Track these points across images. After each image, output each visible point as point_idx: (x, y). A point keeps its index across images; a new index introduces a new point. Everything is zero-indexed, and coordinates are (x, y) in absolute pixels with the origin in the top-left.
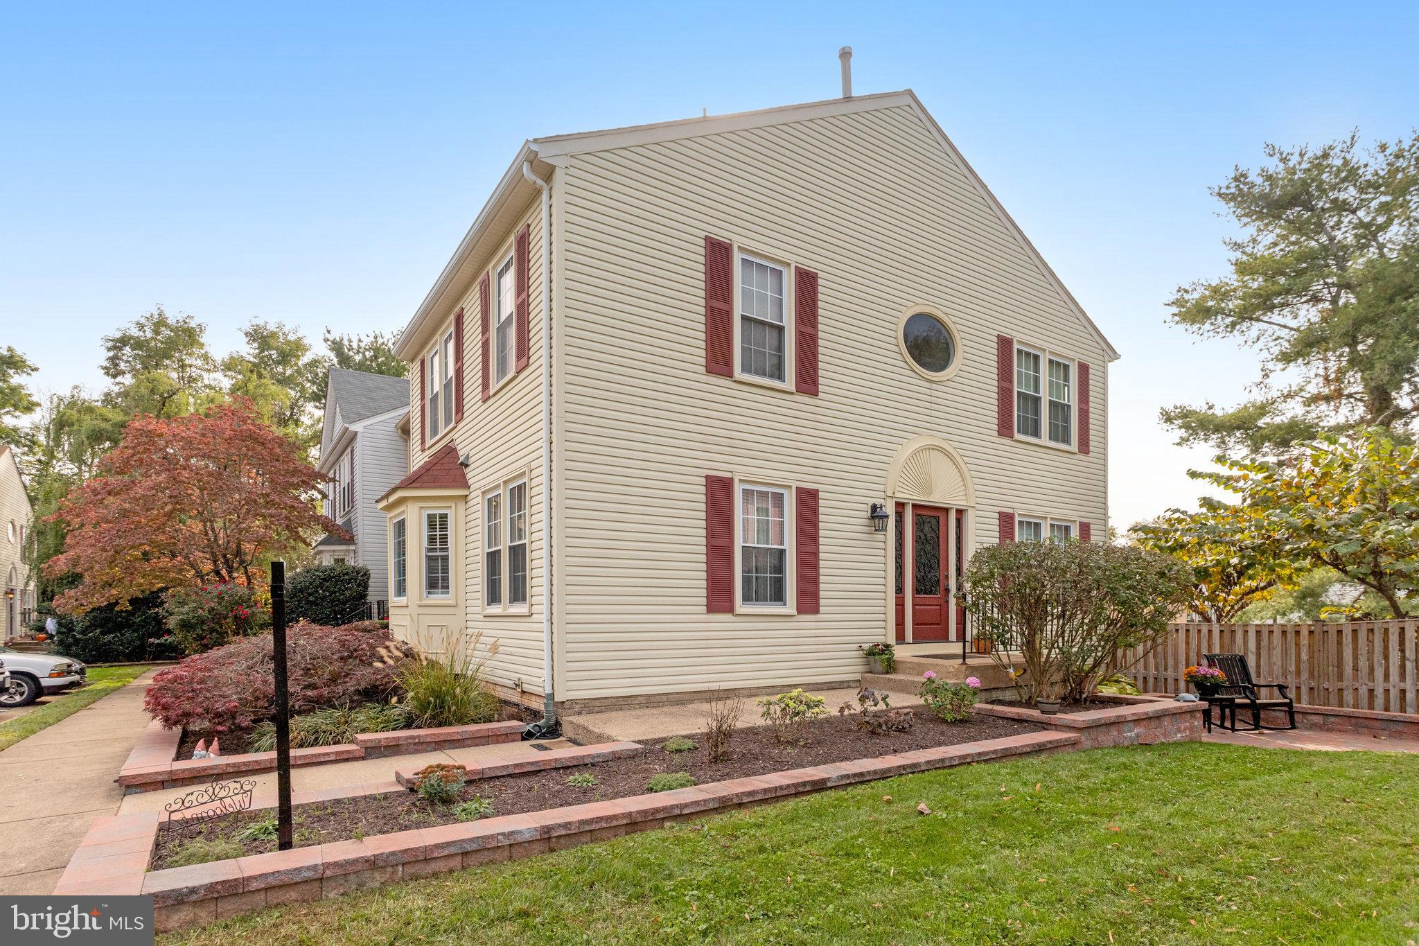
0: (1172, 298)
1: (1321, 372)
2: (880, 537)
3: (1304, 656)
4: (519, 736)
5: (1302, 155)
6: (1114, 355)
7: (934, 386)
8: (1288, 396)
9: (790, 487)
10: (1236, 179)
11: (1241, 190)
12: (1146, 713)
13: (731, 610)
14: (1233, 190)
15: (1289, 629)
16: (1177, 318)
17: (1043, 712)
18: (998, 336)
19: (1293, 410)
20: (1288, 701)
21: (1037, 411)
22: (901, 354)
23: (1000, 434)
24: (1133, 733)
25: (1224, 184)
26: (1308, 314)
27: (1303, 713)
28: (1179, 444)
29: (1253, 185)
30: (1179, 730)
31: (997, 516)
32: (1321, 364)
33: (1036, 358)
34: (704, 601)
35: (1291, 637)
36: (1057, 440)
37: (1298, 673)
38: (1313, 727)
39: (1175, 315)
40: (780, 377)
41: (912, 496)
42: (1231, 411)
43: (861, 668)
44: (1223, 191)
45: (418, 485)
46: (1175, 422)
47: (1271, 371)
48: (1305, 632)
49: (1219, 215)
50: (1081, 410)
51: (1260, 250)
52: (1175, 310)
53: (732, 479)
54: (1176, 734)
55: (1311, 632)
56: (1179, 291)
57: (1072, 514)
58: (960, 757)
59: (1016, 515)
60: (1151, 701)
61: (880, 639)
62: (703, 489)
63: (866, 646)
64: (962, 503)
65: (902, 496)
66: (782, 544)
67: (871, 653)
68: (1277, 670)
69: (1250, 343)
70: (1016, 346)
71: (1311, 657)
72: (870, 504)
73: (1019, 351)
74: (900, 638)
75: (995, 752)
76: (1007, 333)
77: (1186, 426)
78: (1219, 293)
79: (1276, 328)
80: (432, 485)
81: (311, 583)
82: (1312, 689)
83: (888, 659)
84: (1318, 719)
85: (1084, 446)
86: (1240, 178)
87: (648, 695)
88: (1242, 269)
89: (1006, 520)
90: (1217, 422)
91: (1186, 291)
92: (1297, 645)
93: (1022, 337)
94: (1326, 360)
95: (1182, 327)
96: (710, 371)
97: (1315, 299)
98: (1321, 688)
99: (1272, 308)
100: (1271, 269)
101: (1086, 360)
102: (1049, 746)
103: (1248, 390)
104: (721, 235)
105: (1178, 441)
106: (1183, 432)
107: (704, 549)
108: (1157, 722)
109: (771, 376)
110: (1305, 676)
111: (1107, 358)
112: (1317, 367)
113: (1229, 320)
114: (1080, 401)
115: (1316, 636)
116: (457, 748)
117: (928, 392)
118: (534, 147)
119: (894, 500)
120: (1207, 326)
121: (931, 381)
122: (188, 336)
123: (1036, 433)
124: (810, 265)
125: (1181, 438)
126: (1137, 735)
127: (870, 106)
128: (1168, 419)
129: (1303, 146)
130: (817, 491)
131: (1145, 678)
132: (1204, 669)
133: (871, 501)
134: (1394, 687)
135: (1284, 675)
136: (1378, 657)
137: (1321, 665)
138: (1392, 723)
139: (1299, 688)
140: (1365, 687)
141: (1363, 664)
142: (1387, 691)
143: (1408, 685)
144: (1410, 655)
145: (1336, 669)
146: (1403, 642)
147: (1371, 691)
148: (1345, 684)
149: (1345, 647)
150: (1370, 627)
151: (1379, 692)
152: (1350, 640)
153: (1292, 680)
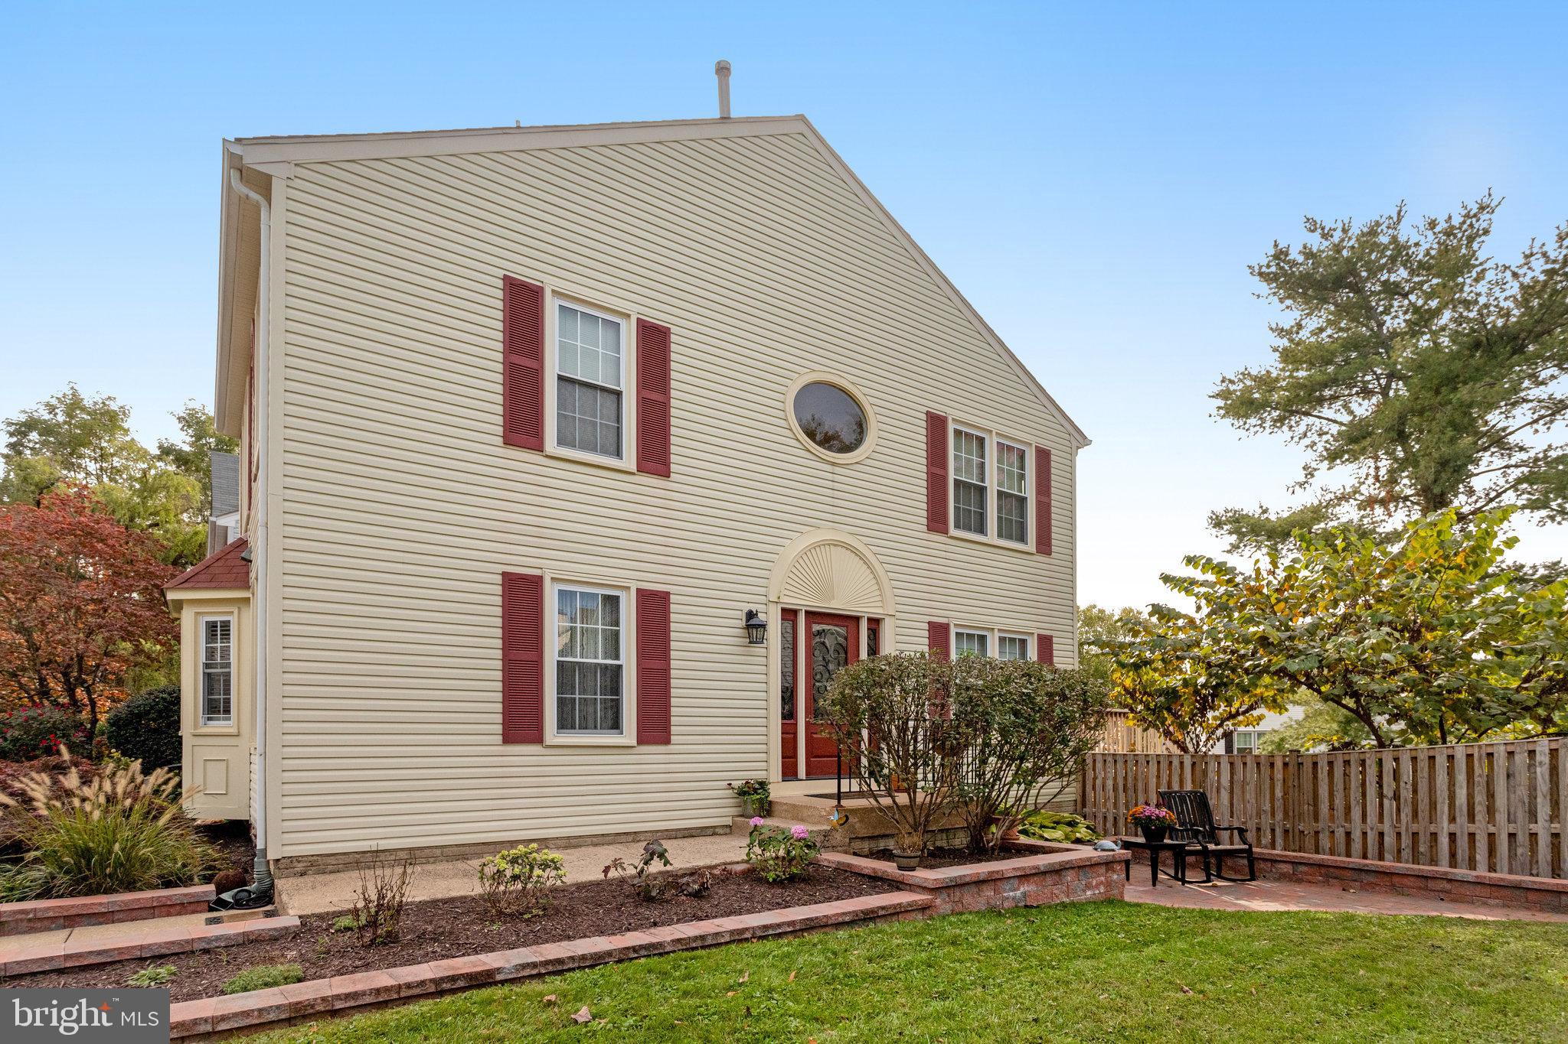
0: (1217, 389)
1: (1372, 472)
2: (758, 650)
3: (1279, 793)
4: (206, 906)
5: (1344, 231)
6: (1084, 441)
7: (837, 470)
8: (1344, 498)
9: (629, 588)
10: (1276, 257)
11: (1282, 268)
12: (1037, 867)
13: (539, 739)
14: (1273, 269)
15: (1262, 761)
16: (1222, 412)
17: (900, 868)
18: (928, 413)
19: (1348, 513)
20: (1247, 847)
21: (982, 503)
22: (791, 430)
23: (930, 528)
24: (1016, 893)
25: (1264, 262)
26: (1363, 408)
27: (1267, 860)
28: (1229, 552)
29: (1294, 263)
30: (1088, 887)
31: (926, 626)
32: (1371, 462)
33: (981, 441)
34: (499, 729)
35: (1265, 770)
36: (1010, 537)
37: (1273, 813)
38: (1282, 877)
39: (1219, 408)
40: (618, 453)
41: (804, 601)
42: (1286, 515)
43: (734, 811)
44: (1264, 269)
45: (191, 585)
46: (1225, 527)
47: (1315, 470)
48: (1279, 764)
49: (1258, 296)
50: (1039, 503)
51: (1304, 334)
52: (1221, 403)
53: (541, 578)
54: (1084, 891)
55: (1286, 765)
56: (1223, 381)
57: (1030, 625)
58: (732, 932)
59: (952, 626)
60: (1068, 850)
61: (760, 775)
62: (499, 590)
63: (736, 784)
64: (876, 611)
65: (791, 602)
66: (617, 657)
67: (742, 793)
68: (1251, 809)
69: (1296, 439)
70: (951, 427)
71: (1285, 793)
72: (746, 610)
73: (958, 433)
74: (789, 772)
75: (792, 923)
76: (939, 409)
77: (1236, 531)
78: (1266, 382)
79: (1324, 422)
80: (206, 585)
81: (152, 708)
82: (1286, 832)
83: (761, 801)
84: (1286, 868)
85: (1044, 545)
86: (1280, 255)
87: (410, 849)
88: (1287, 356)
89: (938, 633)
90: (1268, 526)
91: (1232, 382)
92: (1272, 779)
93: (958, 413)
94: (1376, 458)
95: (1228, 421)
96: (508, 441)
97: (1366, 393)
98: (1297, 831)
99: (1321, 401)
100: (1318, 356)
101: (1045, 444)
102: (881, 913)
103: (1291, 490)
104: (527, 274)
105: (1229, 548)
106: (1234, 538)
107: (499, 664)
108: (1056, 877)
109: (604, 452)
110: (1279, 816)
111: (1075, 444)
112: (1366, 466)
113: (1275, 414)
114: (1039, 492)
115: (1291, 767)
116: (101, 923)
117: (830, 476)
118: (237, 150)
119: (780, 606)
120: (1253, 421)
121: (833, 464)
122: (109, 419)
123: (981, 529)
124: (657, 316)
125: (1231, 544)
126: (1025, 895)
127: (745, 130)
128: (1218, 523)
129: (1346, 221)
130: (668, 594)
131: (1115, 818)
132: (1152, 810)
133: (747, 607)
134: (1372, 829)
135: (1259, 815)
136: (1355, 794)
137: (1296, 803)
138: (1363, 873)
139: (1273, 831)
140: (1341, 830)
141: (1339, 802)
142: (1365, 834)
143: (1387, 828)
144: (1388, 791)
145: (1311, 808)
146: (1380, 776)
147: (1348, 834)
148: (1321, 825)
149: (1320, 783)
150: (1347, 758)
151: (1357, 835)
152: (1326, 773)
153: (1266, 821)
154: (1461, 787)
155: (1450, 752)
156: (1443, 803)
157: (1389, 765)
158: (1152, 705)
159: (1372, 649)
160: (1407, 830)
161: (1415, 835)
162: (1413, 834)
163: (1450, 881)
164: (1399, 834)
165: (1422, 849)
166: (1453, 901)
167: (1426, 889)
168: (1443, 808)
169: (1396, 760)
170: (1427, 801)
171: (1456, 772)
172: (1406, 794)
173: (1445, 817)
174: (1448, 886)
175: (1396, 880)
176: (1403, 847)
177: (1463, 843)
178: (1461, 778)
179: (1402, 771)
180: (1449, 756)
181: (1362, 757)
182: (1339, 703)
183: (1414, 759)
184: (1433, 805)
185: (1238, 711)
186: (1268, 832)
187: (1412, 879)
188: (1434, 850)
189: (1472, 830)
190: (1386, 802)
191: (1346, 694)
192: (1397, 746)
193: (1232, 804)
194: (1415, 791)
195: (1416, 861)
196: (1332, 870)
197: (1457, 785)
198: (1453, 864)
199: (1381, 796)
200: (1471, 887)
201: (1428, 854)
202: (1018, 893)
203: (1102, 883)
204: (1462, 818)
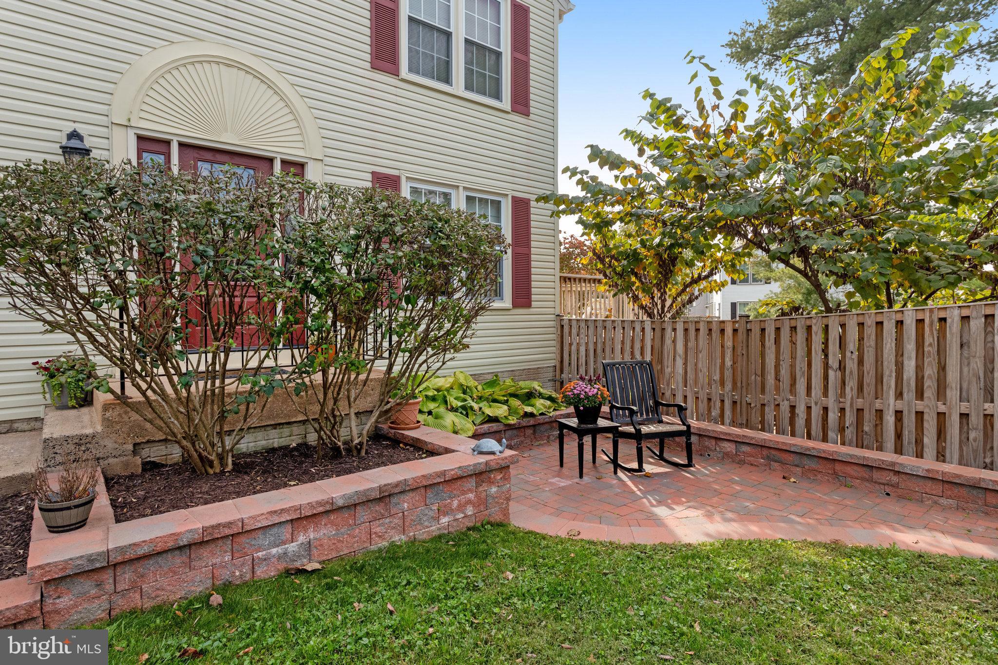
3: (728, 363)
15: (715, 327)
20: (684, 428)
21: (447, 51)
23: (375, 67)
27: (716, 438)
31: (369, 177)
35: (716, 335)
36: (479, 91)
37: (722, 383)
48: (729, 331)
50: (515, 61)
55: (735, 331)
57: (503, 186)
59: (403, 180)
68: (703, 378)
71: (735, 363)
82: (735, 403)
84: (729, 447)
85: (522, 104)
92: (722, 347)
98: (744, 403)
108: (378, 508)
110: (729, 386)
114: (515, 49)
115: (740, 335)
123: (445, 78)
134: (816, 404)
135: (710, 384)
136: (801, 364)
137: (744, 374)
138: (805, 458)
139: (722, 401)
140: (786, 403)
141: (784, 372)
142: (809, 408)
143: (831, 402)
144: (833, 362)
145: (759, 379)
146: (826, 343)
147: (793, 408)
148: (766, 398)
149: (767, 351)
150: (793, 325)
151: (801, 410)
152: (773, 341)
153: (716, 391)
154: (910, 358)
155: (899, 317)
156: (890, 376)
157: (835, 332)
158: (619, 269)
159: (819, 190)
160: (852, 404)
161: (860, 411)
162: (858, 410)
163: (898, 473)
164: (842, 410)
165: (866, 428)
166: (901, 497)
167: (871, 480)
168: (890, 382)
169: (843, 326)
170: (873, 373)
171: (905, 340)
172: (851, 365)
173: (892, 393)
174: (895, 479)
175: (838, 467)
176: (847, 425)
177: (909, 422)
178: (910, 347)
179: (848, 340)
180: (897, 322)
181: (808, 323)
182: (787, 263)
183: (861, 325)
184: (879, 379)
185: (700, 275)
186: (718, 404)
187: (856, 468)
188: (879, 428)
189: (920, 408)
190: (831, 373)
191: (793, 252)
192: (844, 311)
193: (686, 372)
194: (861, 362)
195: (860, 445)
196: (773, 452)
197: (906, 355)
198: (899, 450)
199: (826, 367)
200: (921, 482)
201: (873, 435)
202: (292, 547)
203: (469, 502)
204: (909, 394)
